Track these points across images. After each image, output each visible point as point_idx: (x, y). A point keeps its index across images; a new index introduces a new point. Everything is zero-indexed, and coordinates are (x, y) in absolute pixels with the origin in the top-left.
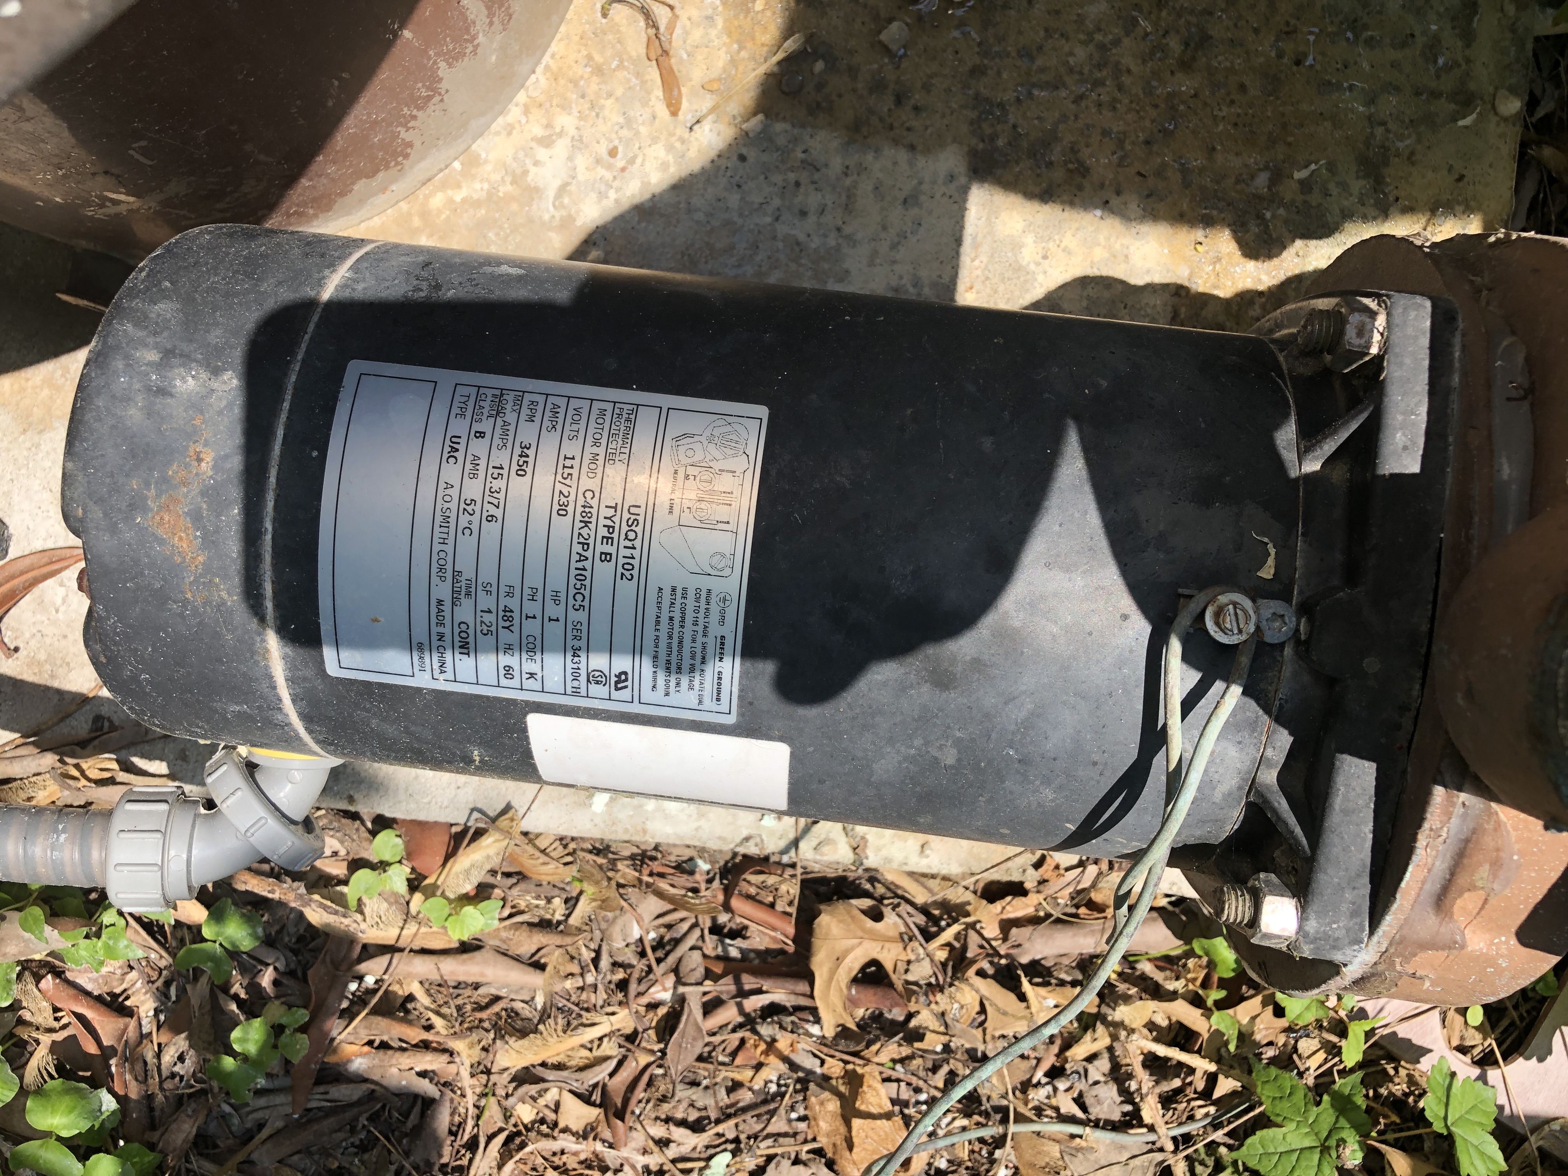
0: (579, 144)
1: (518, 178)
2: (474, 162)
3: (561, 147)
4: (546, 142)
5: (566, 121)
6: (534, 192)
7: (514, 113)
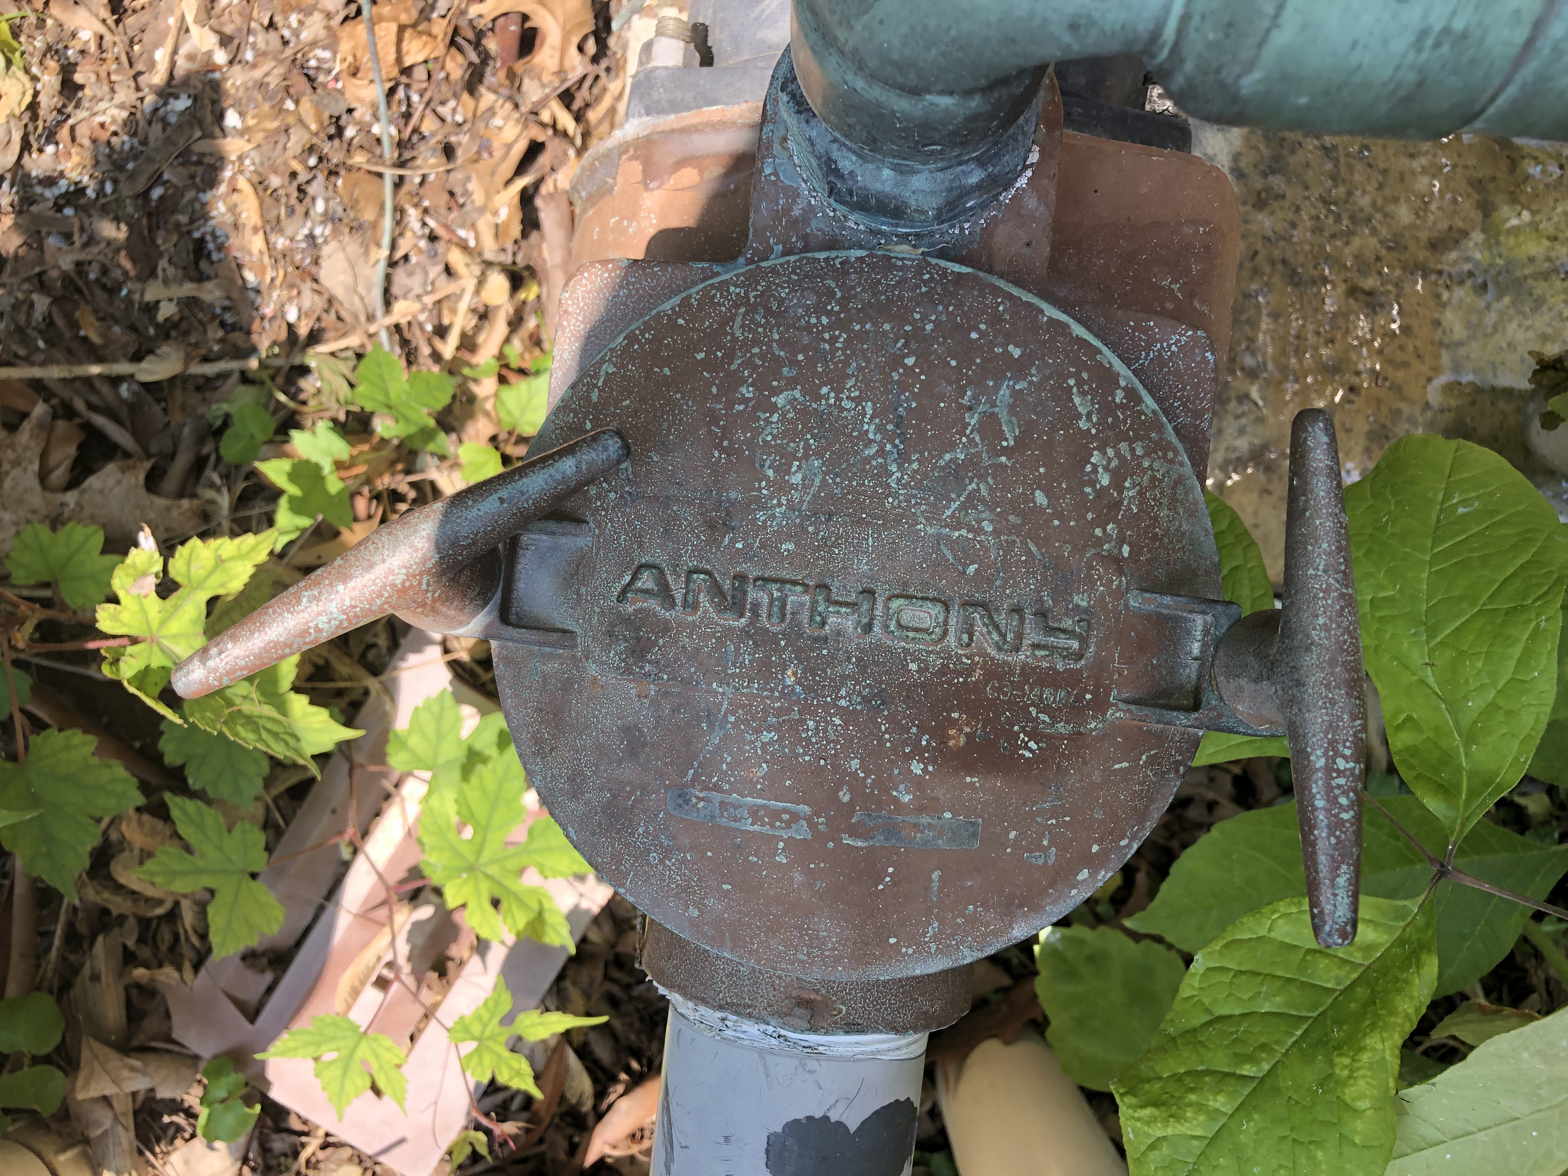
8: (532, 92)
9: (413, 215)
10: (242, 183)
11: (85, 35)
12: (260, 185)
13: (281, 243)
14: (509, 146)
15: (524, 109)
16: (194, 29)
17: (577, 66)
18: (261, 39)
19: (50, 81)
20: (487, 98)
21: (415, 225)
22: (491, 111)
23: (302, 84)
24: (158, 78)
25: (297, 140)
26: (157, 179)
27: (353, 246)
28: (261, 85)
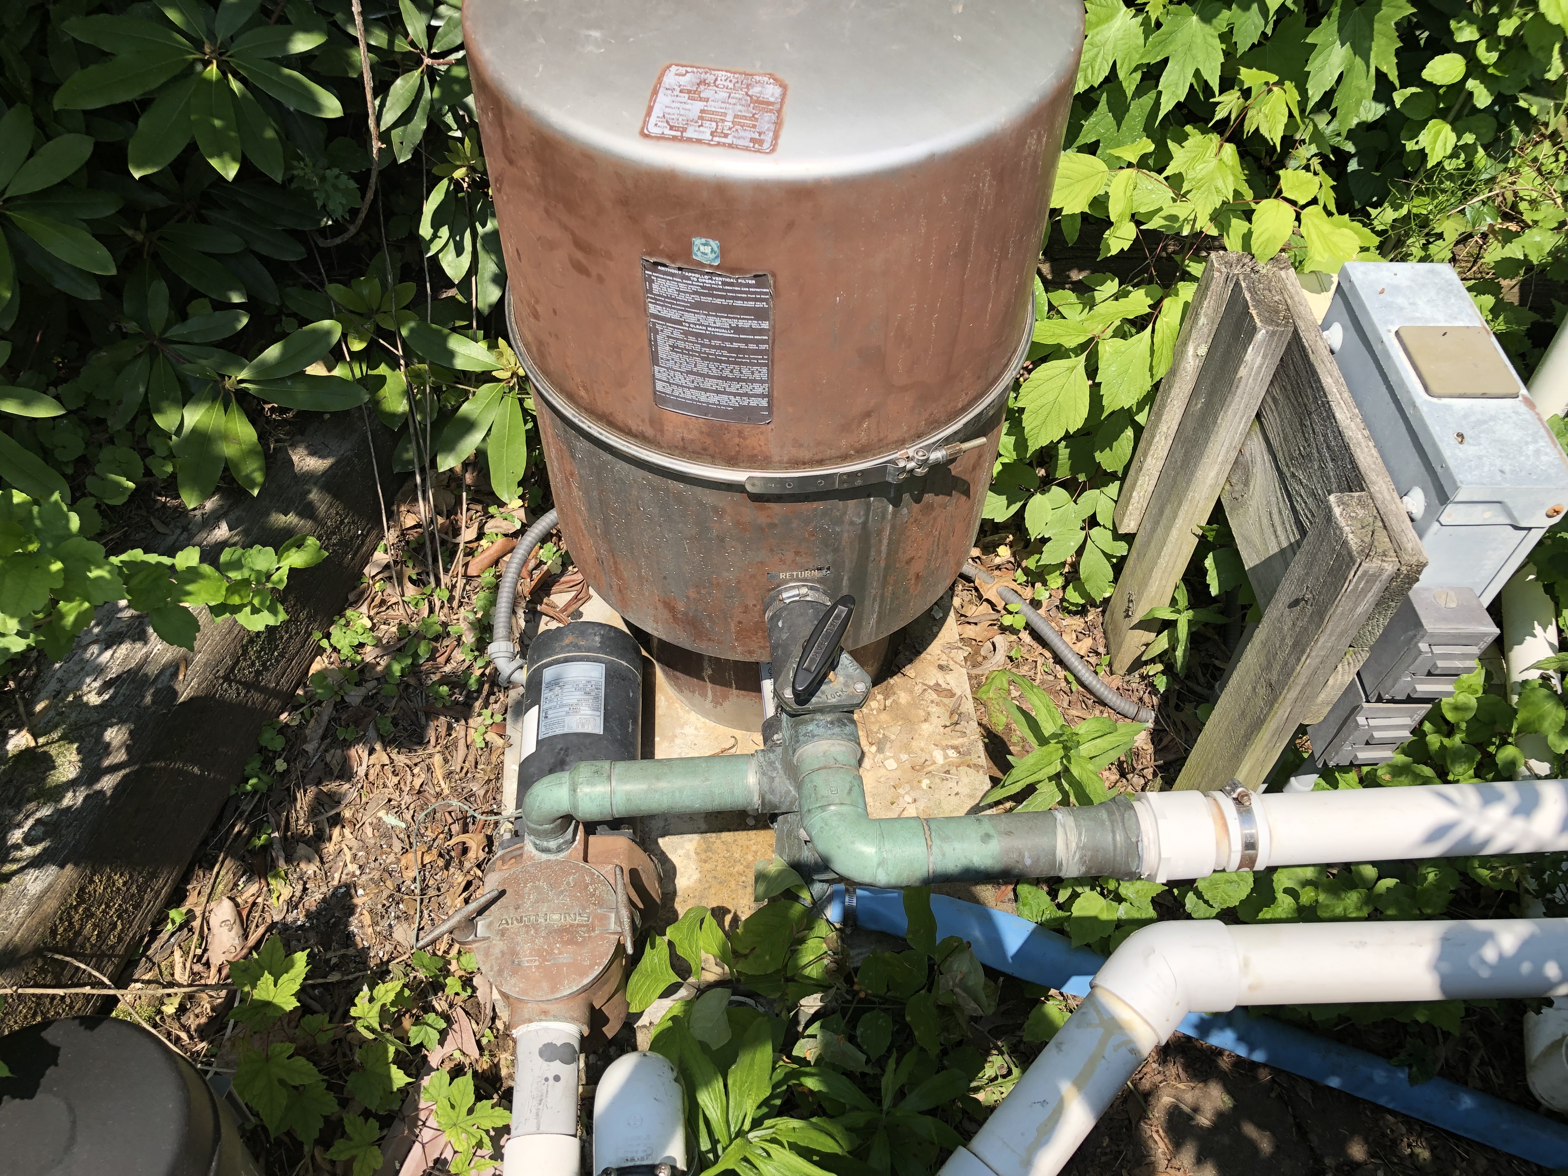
0: (696, 736)
1: (686, 723)
2: (689, 713)
3: (695, 732)
4: (696, 728)
5: (702, 732)
6: (682, 727)
7: (703, 720)
8: (467, 865)
9: (426, 912)
10: (365, 912)
11: (310, 872)
12: (371, 911)
13: (378, 929)
14: (460, 884)
15: (465, 870)
16: (349, 865)
17: (482, 855)
18: (372, 865)
19: (300, 887)
20: (452, 870)
21: (426, 916)
22: (454, 874)
23: (386, 875)
24: (336, 883)
25: (386, 894)
26: (333, 916)
27: (406, 926)
28: (372, 879)
